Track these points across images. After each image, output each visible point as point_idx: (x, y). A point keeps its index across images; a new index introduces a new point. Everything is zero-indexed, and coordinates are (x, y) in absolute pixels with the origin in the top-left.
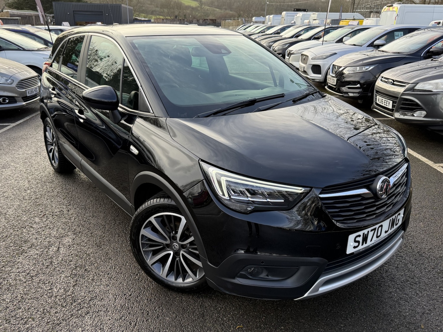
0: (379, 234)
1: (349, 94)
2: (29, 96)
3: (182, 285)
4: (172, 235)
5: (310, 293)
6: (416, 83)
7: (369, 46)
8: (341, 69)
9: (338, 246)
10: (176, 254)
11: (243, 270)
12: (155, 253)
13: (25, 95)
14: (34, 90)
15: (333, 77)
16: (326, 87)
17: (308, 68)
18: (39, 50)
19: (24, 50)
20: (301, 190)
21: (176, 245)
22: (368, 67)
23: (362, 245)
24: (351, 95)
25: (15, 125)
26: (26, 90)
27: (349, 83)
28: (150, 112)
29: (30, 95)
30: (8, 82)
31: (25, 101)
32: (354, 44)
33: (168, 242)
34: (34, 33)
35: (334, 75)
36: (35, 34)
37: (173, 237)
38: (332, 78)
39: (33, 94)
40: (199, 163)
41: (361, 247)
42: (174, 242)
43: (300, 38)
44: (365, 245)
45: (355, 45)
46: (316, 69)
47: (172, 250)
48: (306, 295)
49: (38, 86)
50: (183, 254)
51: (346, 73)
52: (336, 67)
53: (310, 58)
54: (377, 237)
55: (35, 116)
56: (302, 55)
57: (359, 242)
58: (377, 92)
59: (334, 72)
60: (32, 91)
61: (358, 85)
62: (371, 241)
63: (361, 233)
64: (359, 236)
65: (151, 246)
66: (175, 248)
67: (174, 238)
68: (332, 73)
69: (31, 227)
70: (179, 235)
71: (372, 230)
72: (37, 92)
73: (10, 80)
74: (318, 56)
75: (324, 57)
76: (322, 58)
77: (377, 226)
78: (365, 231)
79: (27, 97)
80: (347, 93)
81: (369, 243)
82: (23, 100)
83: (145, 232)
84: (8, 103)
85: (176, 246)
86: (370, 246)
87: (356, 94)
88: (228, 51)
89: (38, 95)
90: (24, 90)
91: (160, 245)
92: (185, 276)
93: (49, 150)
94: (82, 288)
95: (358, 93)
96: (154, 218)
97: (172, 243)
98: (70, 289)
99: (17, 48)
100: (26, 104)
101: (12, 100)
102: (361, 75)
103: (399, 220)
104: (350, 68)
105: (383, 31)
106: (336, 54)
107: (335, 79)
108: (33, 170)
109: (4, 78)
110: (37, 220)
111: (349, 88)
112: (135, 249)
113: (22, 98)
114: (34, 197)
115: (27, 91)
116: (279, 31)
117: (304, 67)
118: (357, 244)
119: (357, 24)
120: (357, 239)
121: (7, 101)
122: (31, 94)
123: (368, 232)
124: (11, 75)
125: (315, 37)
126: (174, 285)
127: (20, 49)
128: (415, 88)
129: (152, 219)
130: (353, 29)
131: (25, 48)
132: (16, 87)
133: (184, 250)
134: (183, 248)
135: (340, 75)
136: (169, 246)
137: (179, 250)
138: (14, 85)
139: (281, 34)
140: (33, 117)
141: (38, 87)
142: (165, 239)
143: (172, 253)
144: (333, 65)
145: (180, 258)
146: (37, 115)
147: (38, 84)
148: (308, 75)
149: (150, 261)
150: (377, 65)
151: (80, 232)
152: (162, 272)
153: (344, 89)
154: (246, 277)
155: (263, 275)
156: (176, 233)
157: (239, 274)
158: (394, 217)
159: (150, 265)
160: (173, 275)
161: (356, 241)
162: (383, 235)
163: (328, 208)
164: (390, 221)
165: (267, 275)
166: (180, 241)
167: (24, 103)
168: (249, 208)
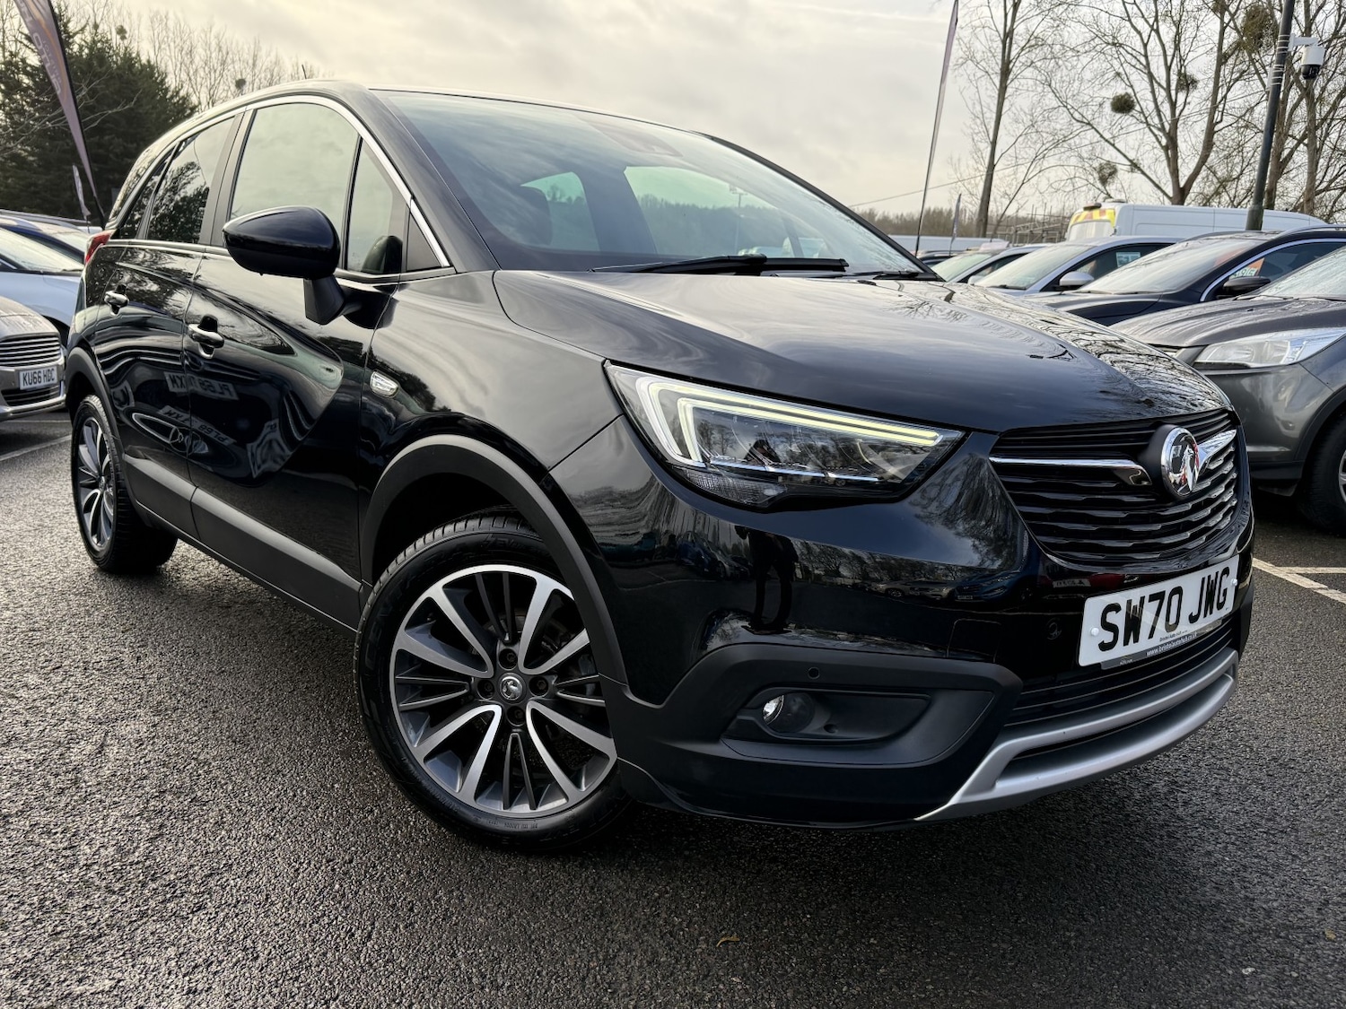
0: (1173, 620)
2: (25, 391)
3: (529, 826)
4: (500, 647)
5: (967, 793)
6: (1202, 346)
7: (1044, 289)
9: (1053, 629)
10: (513, 714)
11: (748, 705)
12: (440, 716)
13: (13, 386)
14: (42, 375)
18: (64, 273)
19: (20, 269)
21: (513, 682)
23: (1126, 643)
26: (18, 371)
29: (29, 386)
31: (11, 404)
32: (1003, 285)
33: (488, 674)
37: (504, 652)
39: (38, 385)
41: (1120, 651)
42: (503, 674)
44: (1133, 648)
47: (500, 700)
48: (955, 800)
49: (58, 365)
50: (534, 712)
54: (1169, 628)
55: (40, 450)
57: (1114, 630)
60: (36, 375)
62: (1151, 636)
63: (1120, 598)
64: (1116, 608)
65: (429, 691)
66: (509, 692)
67: (508, 660)
70: (521, 649)
71: (1153, 598)
72: (51, 382)
77: (1167, 586)
78: (1135, 595)
79: (18, 390)
81: (1144, 644)
82: (6, 399)
83: (407, 641)
85: (515, 684)
86: (1149, 654)
89: (53, 390)
90: (12, 369)
91: (461, 688)
92: (541, 787)
93: (84, 503)
94: (180, 845)
96: (445, 586)
97: (498, 674)
98: (137, 847)
100: (14, 412)
103: (1225, 590)
108: (26, 566)
110: (32, 679)
112: (373, 705)
113: (4, 393)
114: (24, 626)
115: (21, 374)
118: (1108, 637)
120: (1111, 618)
122: (33, 385)
123: (1142, 599)
126: (501, 826)
127: (9, 266)
129: (436, 592)
131: (23, 265)
133: (539, 697)
134: (538, 692)
136: (488, 689)
137: (524, 698)
140: (32, 452)
141: (55, 368)
142: (477, 662)
143: (497, 710)
145: (525, 728)
146: (47, 448)
147: (57, 360)
149: (420, 745)
151: (175, 709)
152: (463, 788)
154: (753, 734)
155: (815, 727)
156: (516, 638)
157: (734, 722)
158: (1211, 572)
159: (421, 761)
160: (495, 795)
161: (1107, 626)
162: (1186, 630)
163: (1020, 500)
164: (1204, 579)
165: (827, 728)
166: (528, 664)
167: (9, 409)
168: (771, 491)
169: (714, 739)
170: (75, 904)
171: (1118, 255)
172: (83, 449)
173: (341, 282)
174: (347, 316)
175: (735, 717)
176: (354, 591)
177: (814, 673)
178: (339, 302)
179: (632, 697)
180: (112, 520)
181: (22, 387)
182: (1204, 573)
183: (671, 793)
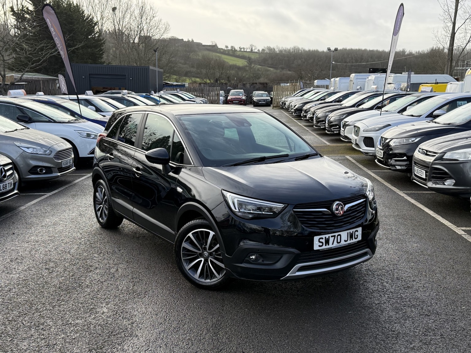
0: (339, 241)
1: (397, 167)
2: (64, 168)
3: (210, 284)
4: (203, 246)
5: (290, 274)
6: (444, 153)
7: (427, 117)
8: (387, 141)
9: (307, 243)
10: (206, 261)
11: (247, 256)
12: (191, 261)
13: (61, 166)
14: (68, 162)
15: (381, 149)
16: (376, 161)
17: (359, 141)
18: (69, 122)
19: (55, 122)
20: (282, 206)
21: (206, 253)
22: (414, 139)
23: (326, 245)
24: (398, 167)
25: (51, 194)
26: (62, 161)
27: (396, 155)
28: (191, 164)
29: (65, 166)
30: (47, 152)
31: (60, 172)
32: (412, 114)
33: (201, 252)
34: (60, 104)
35: (381, 148)
36: (62, 105)
37: (204, 247)
38: (379, 151)
39: (67, 165)
40: (222, 191)
41: (324, 247)
42: (204, 252)
43: (361, 107)
44: (327, 247)
45: (412, 116)
46: (369, 141)
47: (203, 257)
48: (287, 275)
49: (72, 158)
50: (210, 260)
51: (392, 145)
52: (384, 139)
53: (362, 129)
54: (338, 243)
55: (69, 187)
56: (355, 126)
57: (322, 243)
58: (415, 163)
59: (382, 144)
60: (67, 162)
61: (405, 158)
62: (333, 244)
63: (323, 236)
64: (322, 238)
65: (189, 255)
66: (205, 256)
67: (205, 249)
68: (379, 146)
69: (93, 259)
70: (208, 247)
71: (332, 236)
72: (71, 164)
73: (49, 151)
74: (370, 128)
75: (377, 129)
76: (374, 130)
77: (336, 234)
78: (327, 236)
79: (62, 168)
80: (394, 166)
81: (331, 246)
82: (58, 171)
83: (184, 245)
84: (44, 174)
85: (206, 254)
86: (332, 248)
87: (403, 167)
88: (248, 124)
89: (71, 166)
90: (60, 161)
91: (196, 255)
92: (212, 276)
93: (97, 209)
94: (139, 287)
95: (406, 165)
96: (192, 233)
97: (203, 252)
98: (130, 287)
99: (48, 120)
100: (61, 175)
101: (49, 170)
102: (407, 147)
103: (357, 235)
104: (396, 140)
105: (445, 100)
106: (389, 125)
107: (382, 152)
108: (82, 227)
109: (44, 149)
110: (96, 255)
111: (396, 161)
112: (178, 258)
113: (58, 169)
114: (88, 243)
115: (63, 162)
116: (341, 99)
117: (356, 140)
118: (321, 244)
119: (430, 90)
120: (321, 240)
121: (44, 171)
122: (66, 165)
123: (329, 237)
124: (50, 146)
125: (378, 107)
126: (204, 284)
127: (51, 121)
128: (444, 157)
129: (190, 234)
130: (418, 97)
131: (56, 120)
132: (54, 158)
133: (211, 257)
134: (211, 256)
135: (386, 147)
136: (201, 255)
137: (208, 257)
138: (52, 156)
139: (342, 103)
140: (66, 188)
141: (72, 159)
142: (199, 250)
143: (203, 259)
144: (381, 137)
145: (209, 263)
146: (70, 186)
147: (71, 157)
148: (361, 148)
149: (187, 267)
150: (424, 136)
151: (131, 262)
152: (197, 276)
153: (392, 162)
154: (249, 262)
155: (260, 261)
156: (206, 245)
157: (245, 260)
158: (351, 231)
159: (188, 270)
160: (203, 278)
161: (320, 242)
162: (343, 243)
163: (299, 217)
164: (348, 233)
165: (263, 261)
166: (209, 250)
167: (59, 174)
168: (251, 216)
169: (241, 263)
170: (121, 296)
171: (458, 102)
172: (97, 194)
173: (170, 164)
174: (172, 172)
175: (245, 259)
176: (173, 234)
177: (259, 250)
178: (170, 169)
179: (226, 255)
180: (107, 214)
181: (63, 166)
182: (349, 231)
183: (235, 274)
